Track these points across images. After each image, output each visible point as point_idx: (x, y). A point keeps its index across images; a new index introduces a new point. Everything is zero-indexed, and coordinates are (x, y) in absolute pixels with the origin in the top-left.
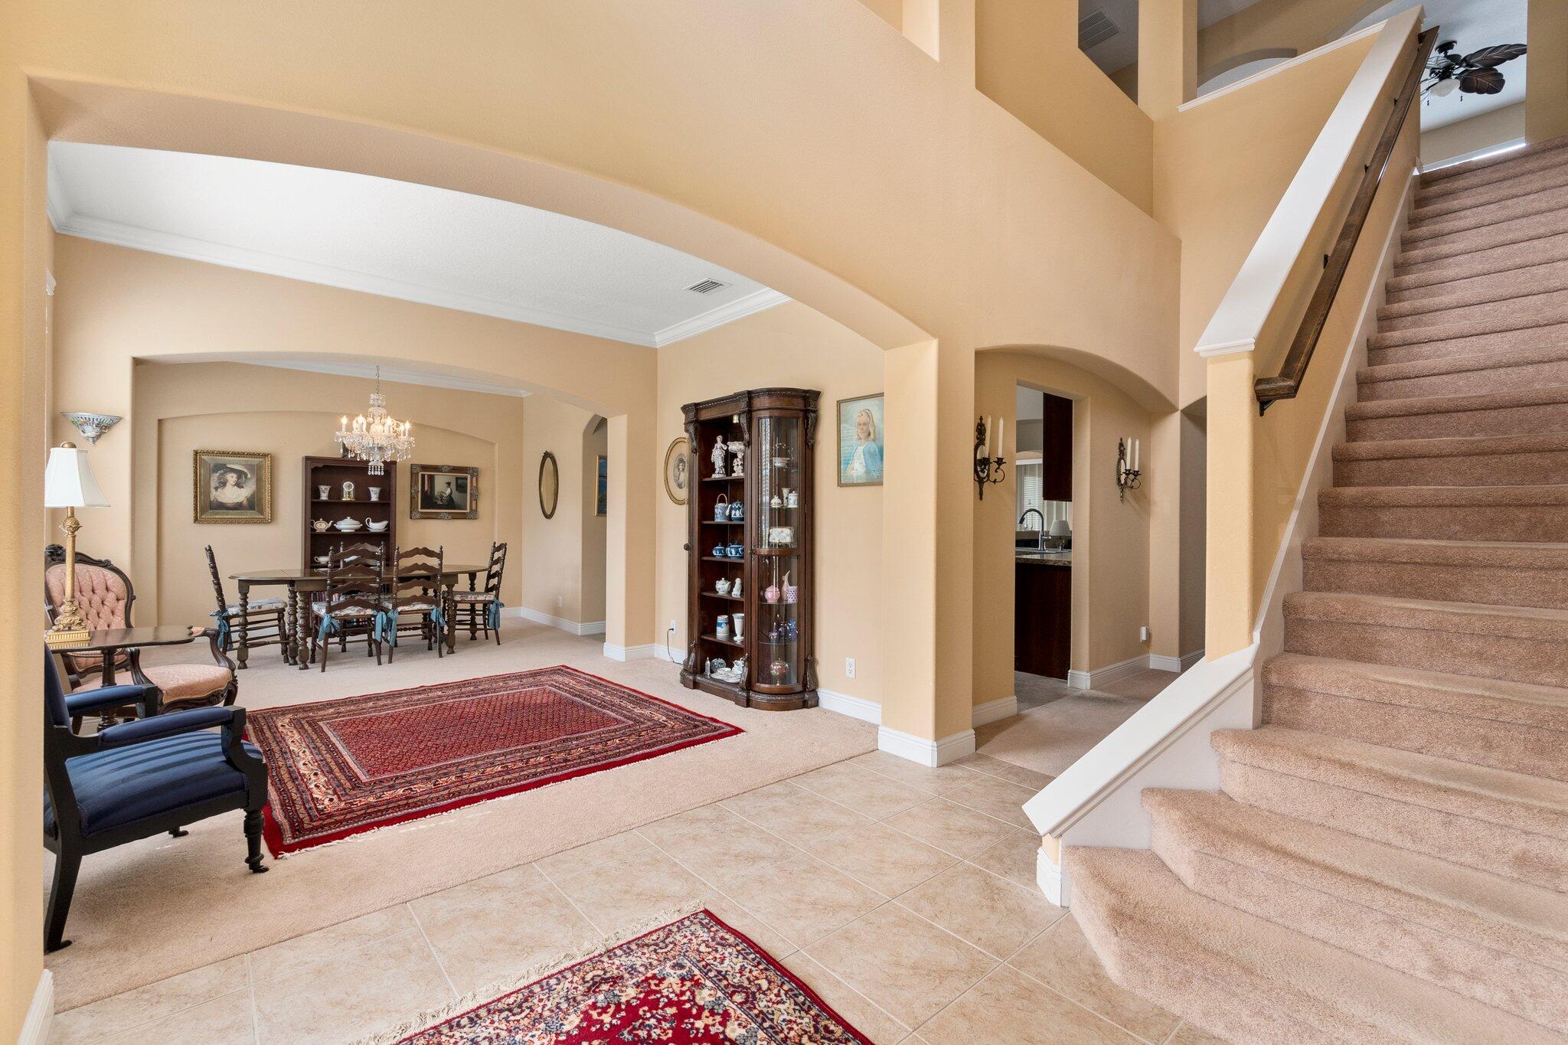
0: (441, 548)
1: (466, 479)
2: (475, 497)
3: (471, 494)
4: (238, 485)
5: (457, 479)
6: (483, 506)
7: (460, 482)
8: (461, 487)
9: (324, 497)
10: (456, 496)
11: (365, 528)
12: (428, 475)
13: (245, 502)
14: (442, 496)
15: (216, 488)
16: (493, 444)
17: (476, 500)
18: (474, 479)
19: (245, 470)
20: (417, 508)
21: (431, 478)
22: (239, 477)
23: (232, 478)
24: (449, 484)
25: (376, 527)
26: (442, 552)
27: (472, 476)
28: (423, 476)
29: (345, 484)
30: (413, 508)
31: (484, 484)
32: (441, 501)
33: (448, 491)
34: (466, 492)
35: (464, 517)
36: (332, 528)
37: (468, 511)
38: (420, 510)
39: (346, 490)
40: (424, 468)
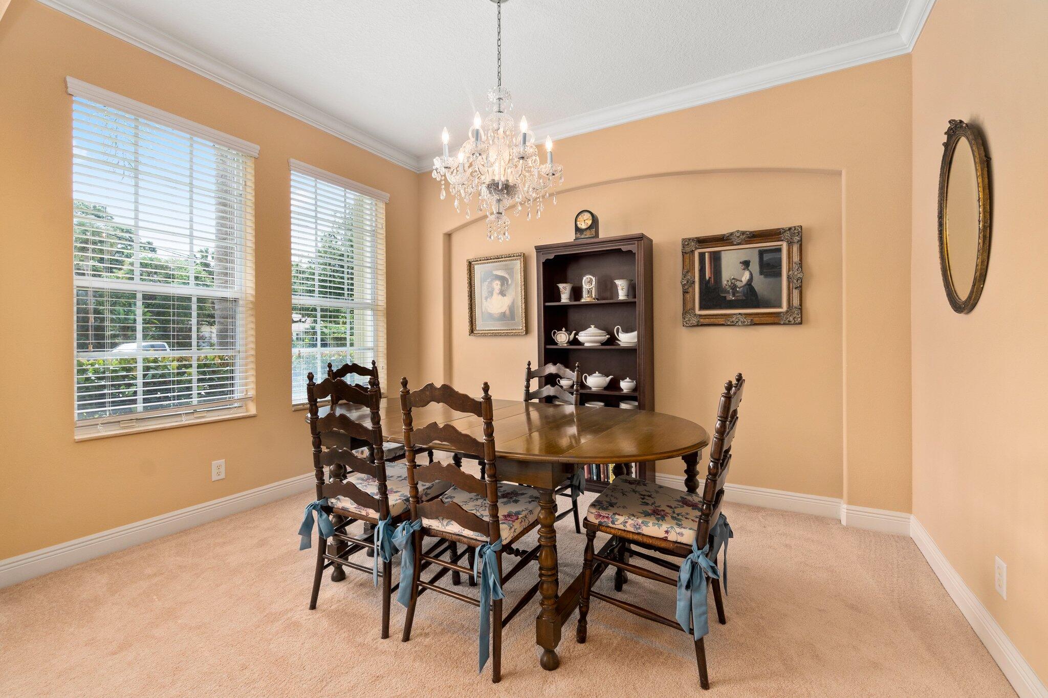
0: (486, 388)
1: (779, 250)
2: (799, 285)
3: (789, 277)
4: (502, 293)
5: (762, 253)
6: (815, 300)
7: (766, 257)
8: (770, 267)
9: (565, 298)
10: (761, 284)
11: (612, 340)
12: (710, 253)
13: (508, 312)
14: (734, 287)
15: (486, 298)
16: (839, 173)
17: (800, 288)
18: (795, 248)
19: (507, 276)
20: (693, 308)
21: (716, 258)
22: (502, 285)
23: (497, 285)
24: (746, 264)
25: (626, 339)
26: (488, 399)
27: (790, 244)
28: (702, 256)
29: (586, 279)
30: (687, 311)
31: (816, 256)
32: (734, 295)
33: (746, 277)
34: (779, 274)
35: (775, 320)
36: (575, 342)
37: (785, 308)
38: (698, 312)
39: (586, 287)
40: (702, 242)
